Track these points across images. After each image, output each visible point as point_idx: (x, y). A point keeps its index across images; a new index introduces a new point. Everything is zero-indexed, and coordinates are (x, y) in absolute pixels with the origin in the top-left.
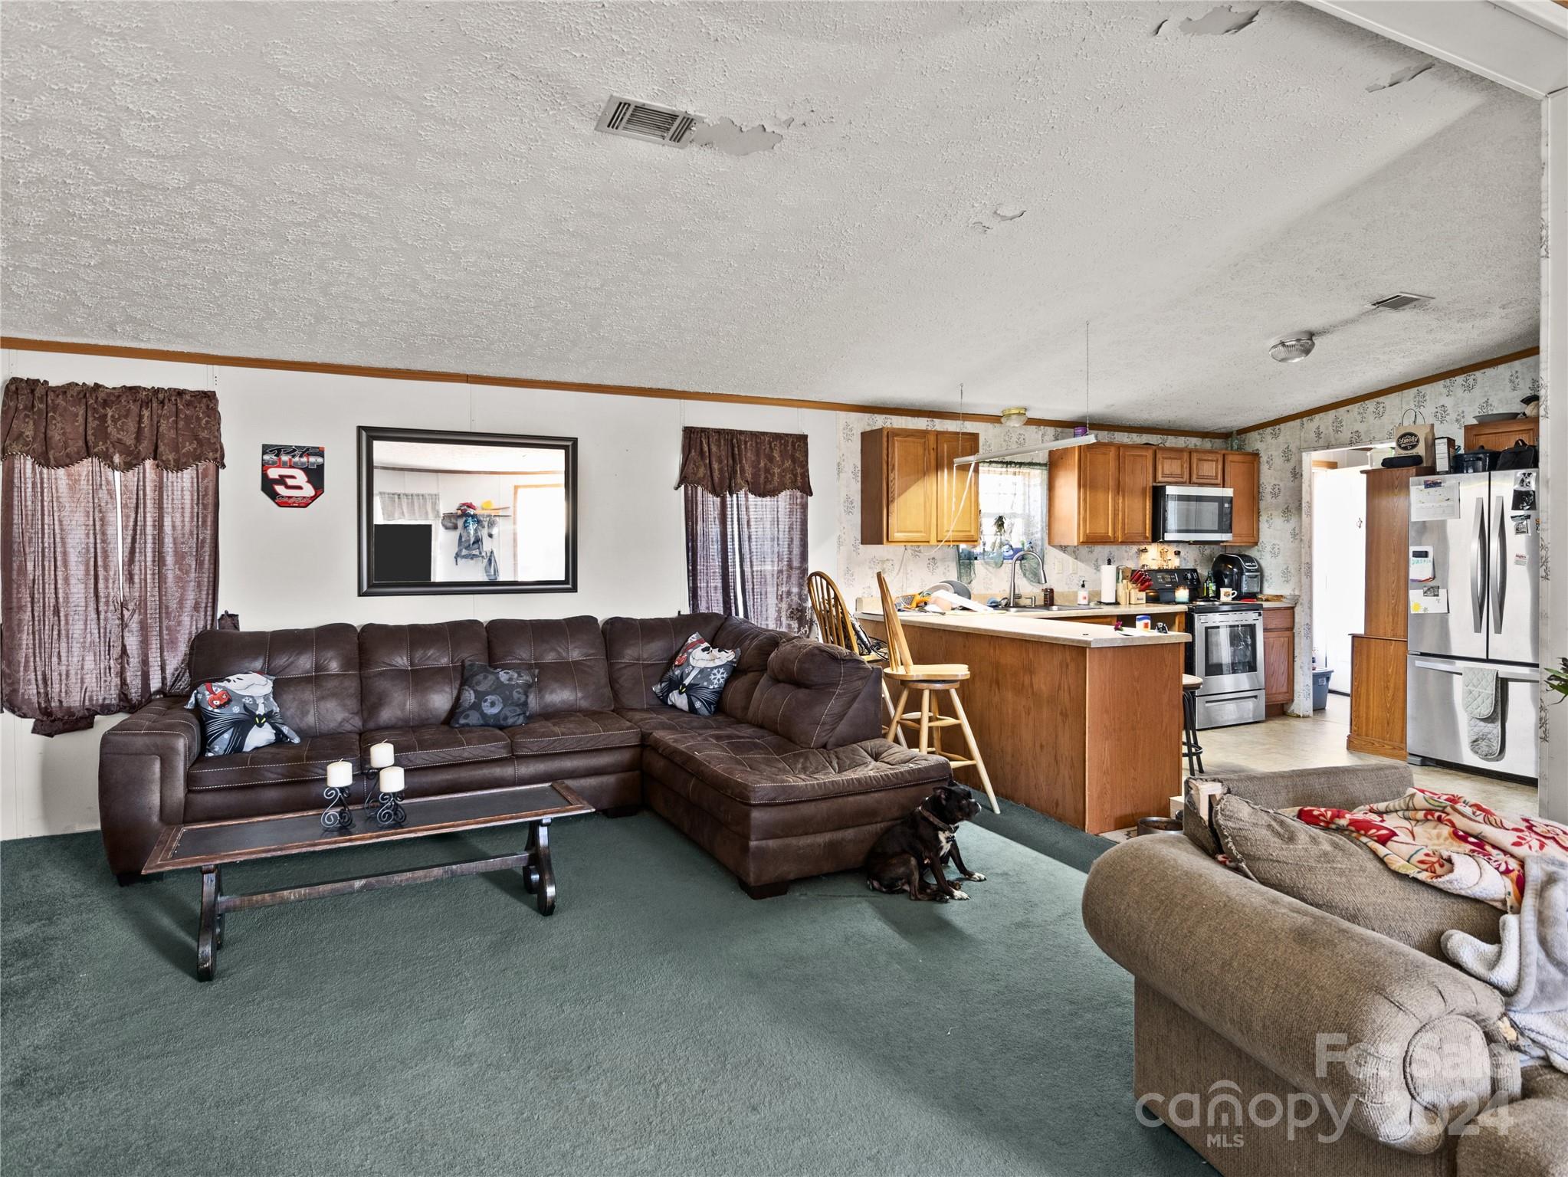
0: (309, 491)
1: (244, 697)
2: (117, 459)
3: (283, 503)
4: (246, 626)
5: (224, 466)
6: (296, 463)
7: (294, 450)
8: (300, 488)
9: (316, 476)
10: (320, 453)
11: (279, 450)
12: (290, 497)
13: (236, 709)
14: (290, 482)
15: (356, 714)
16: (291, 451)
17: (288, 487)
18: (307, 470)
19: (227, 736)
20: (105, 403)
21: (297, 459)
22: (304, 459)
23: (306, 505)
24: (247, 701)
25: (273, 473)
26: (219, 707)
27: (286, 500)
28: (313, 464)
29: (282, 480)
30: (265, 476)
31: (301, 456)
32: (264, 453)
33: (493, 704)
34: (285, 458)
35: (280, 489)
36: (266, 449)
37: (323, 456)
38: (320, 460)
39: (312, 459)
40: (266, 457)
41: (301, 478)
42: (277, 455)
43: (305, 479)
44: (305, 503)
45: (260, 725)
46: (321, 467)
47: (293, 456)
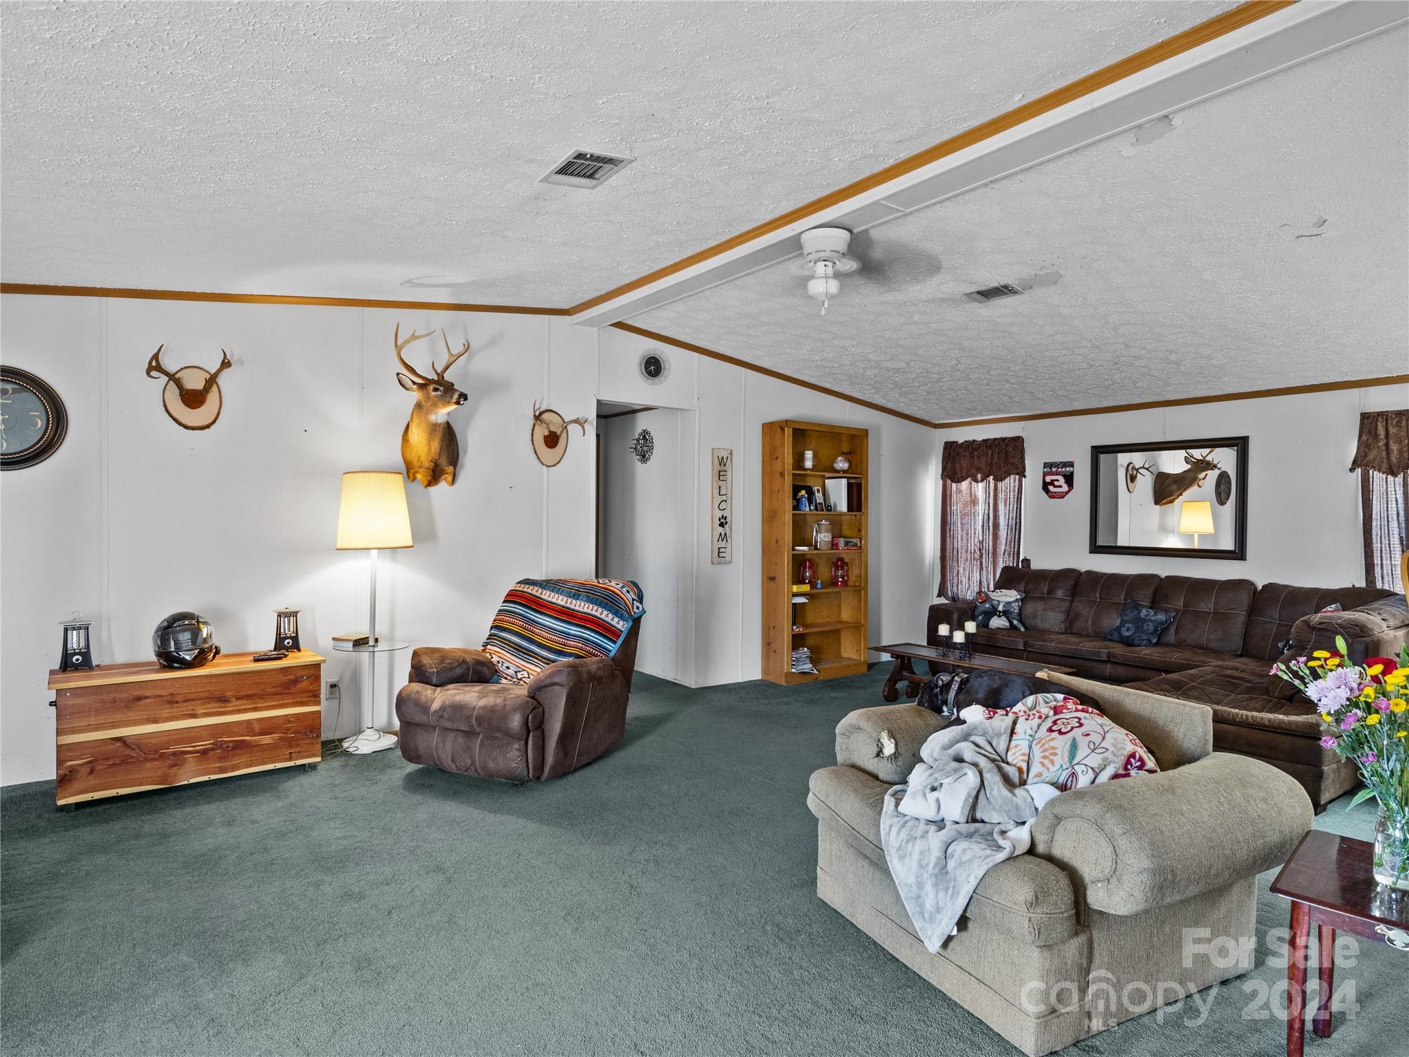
0: (1065, 488)
1: (994, 600)
2: (979, 476)
3: (1052, 496)
4: (1035, 566)
5: (1025, 477)
6: (1059, 472)
7: (1059, 464)
8: (1061, 487)
9: (1069, 479)
10: (1071, 464)
11: (1051, 465)
12: (1055, 493)
13: (987, 606)
14: (1056, 483)
15: (1063, 622)
16: (1056, 465)
17: (1055, 486)
18: (1065, 476)
19: (980, 618)
20: (976, 449)
21: (1060, 469)
22: (1064, 469)
23: (1063, 497)
24: (995, 603)
25: (1048, 479)
26: (980, 603)
27: (1053, 494)
28: (1068, 472)
29: (1052, 483)
30: (1044, 480)
31: (1062, 468)
32: (1044, 467)
33: (1128, 629)
34: (1054, 470)
35: (1051, 488)
36: (1046, 465)
37: (1073, 467)
38: (1072, 469)
39: (1067, 469)
40: (1045, 470)
41: (1061, 480)
42: (1050, 468)
43: (1064, 481)
44: (1062, 496)
45: (999, 616)
46: (1072, 473)
47: (1058, 468)
